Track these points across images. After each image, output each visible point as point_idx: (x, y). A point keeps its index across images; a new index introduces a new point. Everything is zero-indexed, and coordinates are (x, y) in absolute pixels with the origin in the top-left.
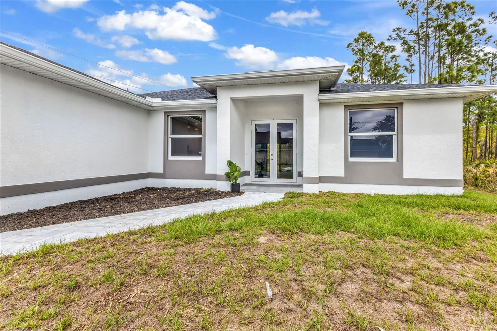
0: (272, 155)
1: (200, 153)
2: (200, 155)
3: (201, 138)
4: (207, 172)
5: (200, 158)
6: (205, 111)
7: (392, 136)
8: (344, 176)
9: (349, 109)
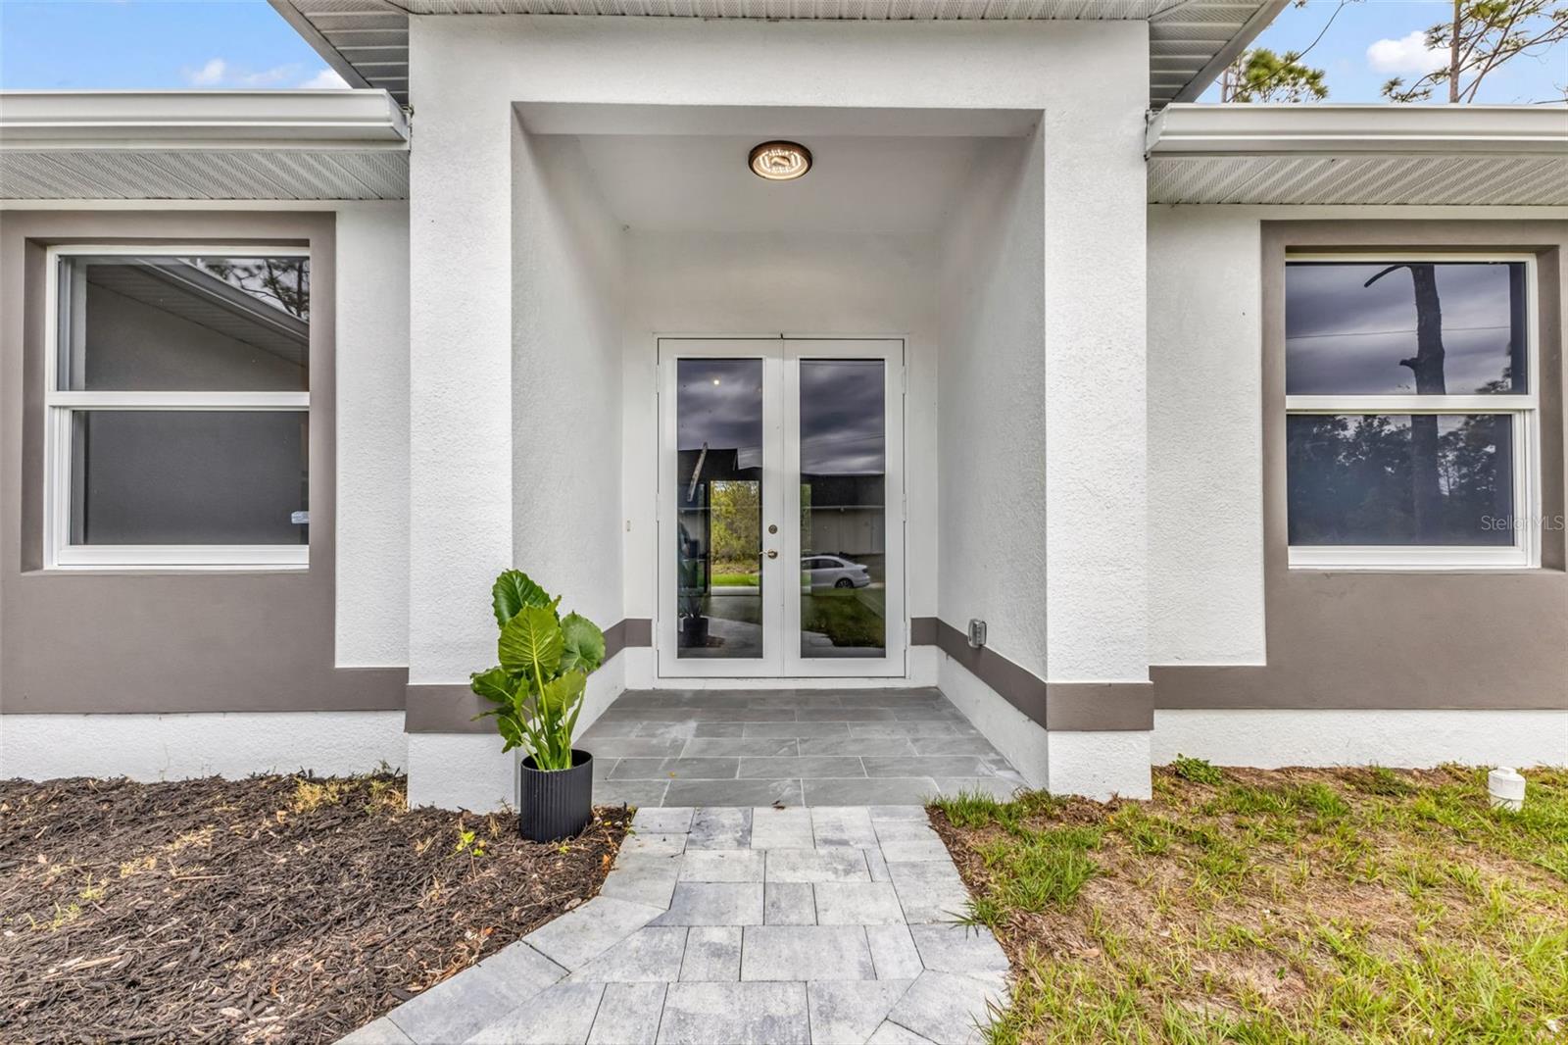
0: (773, 530)
1: (297, 517)
2: (301, 535)
3: (302, 416)
4: (347, 658)
5: (294, 558)
6: (331, 216)
7: (1504, 420)
8: (1262, 662)
9: (1290, 250)
